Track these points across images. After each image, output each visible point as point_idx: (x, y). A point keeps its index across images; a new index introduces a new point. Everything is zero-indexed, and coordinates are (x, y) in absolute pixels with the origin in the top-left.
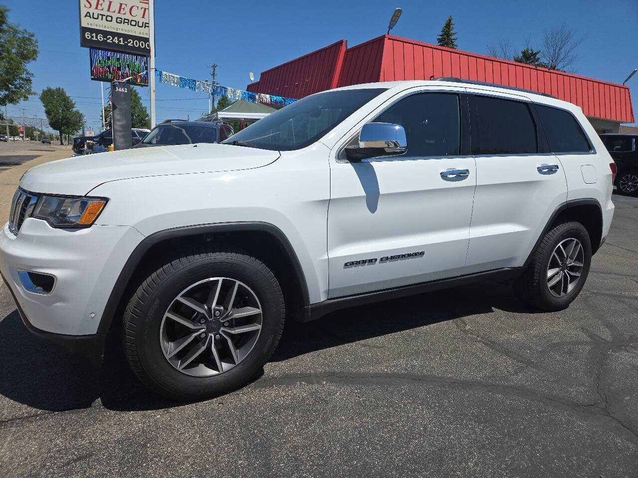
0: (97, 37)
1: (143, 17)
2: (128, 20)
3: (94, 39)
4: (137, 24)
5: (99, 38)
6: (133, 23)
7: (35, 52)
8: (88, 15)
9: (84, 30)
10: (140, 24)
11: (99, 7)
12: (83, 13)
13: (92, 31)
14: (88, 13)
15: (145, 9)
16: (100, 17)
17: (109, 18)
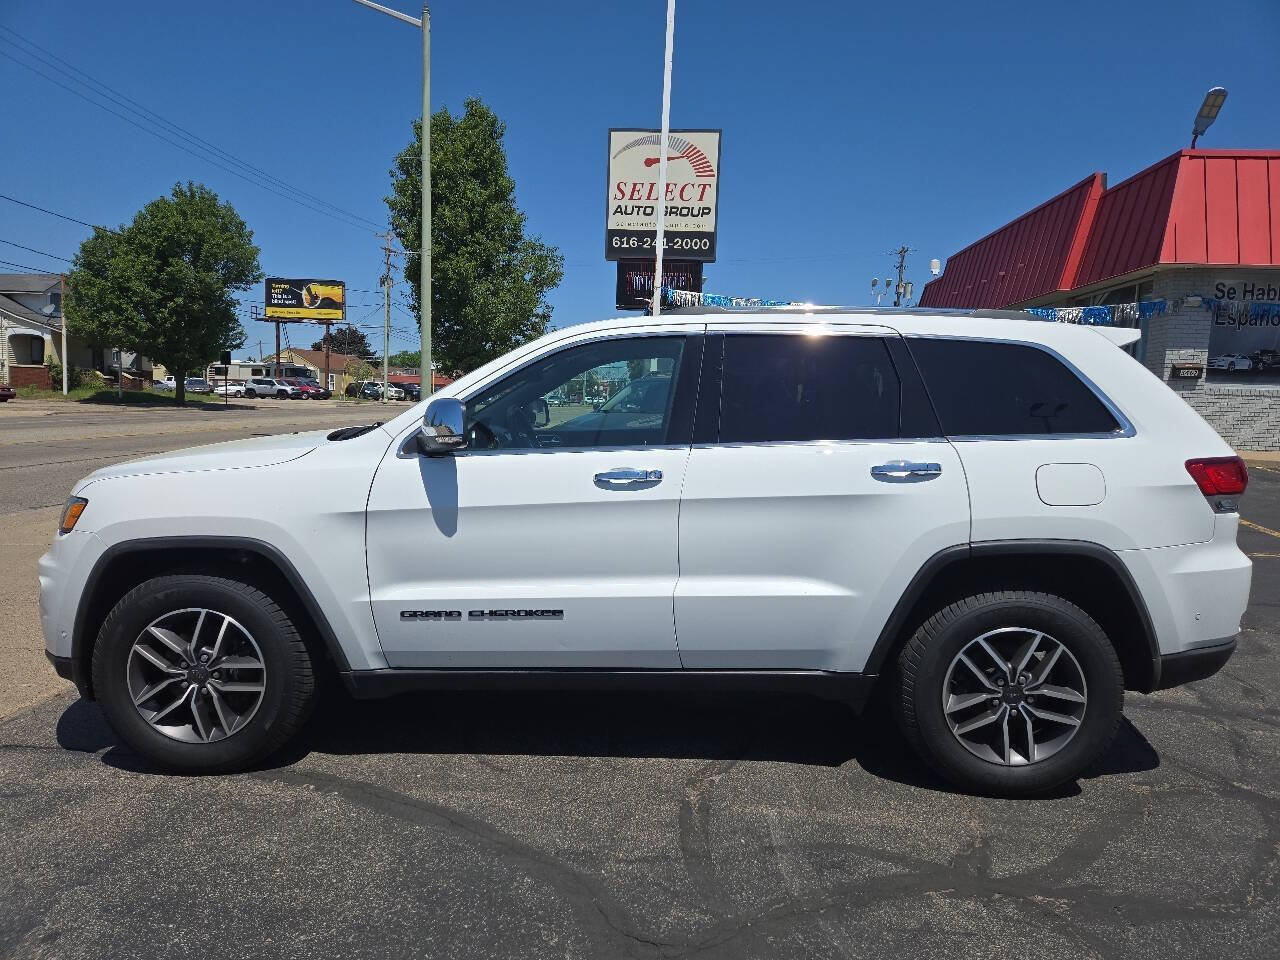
0: (628, 243)
1: (701, 199)
2: (677, 208)
3: (625, 246)
4: (690, 211)
5: (631, 242)
6: (685, 212)
7: (557, 275)
8: (619, 210)
9: (612, 234)
10: (695, 212)
11: (636, 196)
12: (612, 208)
13: (622, 233)
14: (619, 206)
15: (705, 186)
16: (636, 210)
17: (649, 211)
